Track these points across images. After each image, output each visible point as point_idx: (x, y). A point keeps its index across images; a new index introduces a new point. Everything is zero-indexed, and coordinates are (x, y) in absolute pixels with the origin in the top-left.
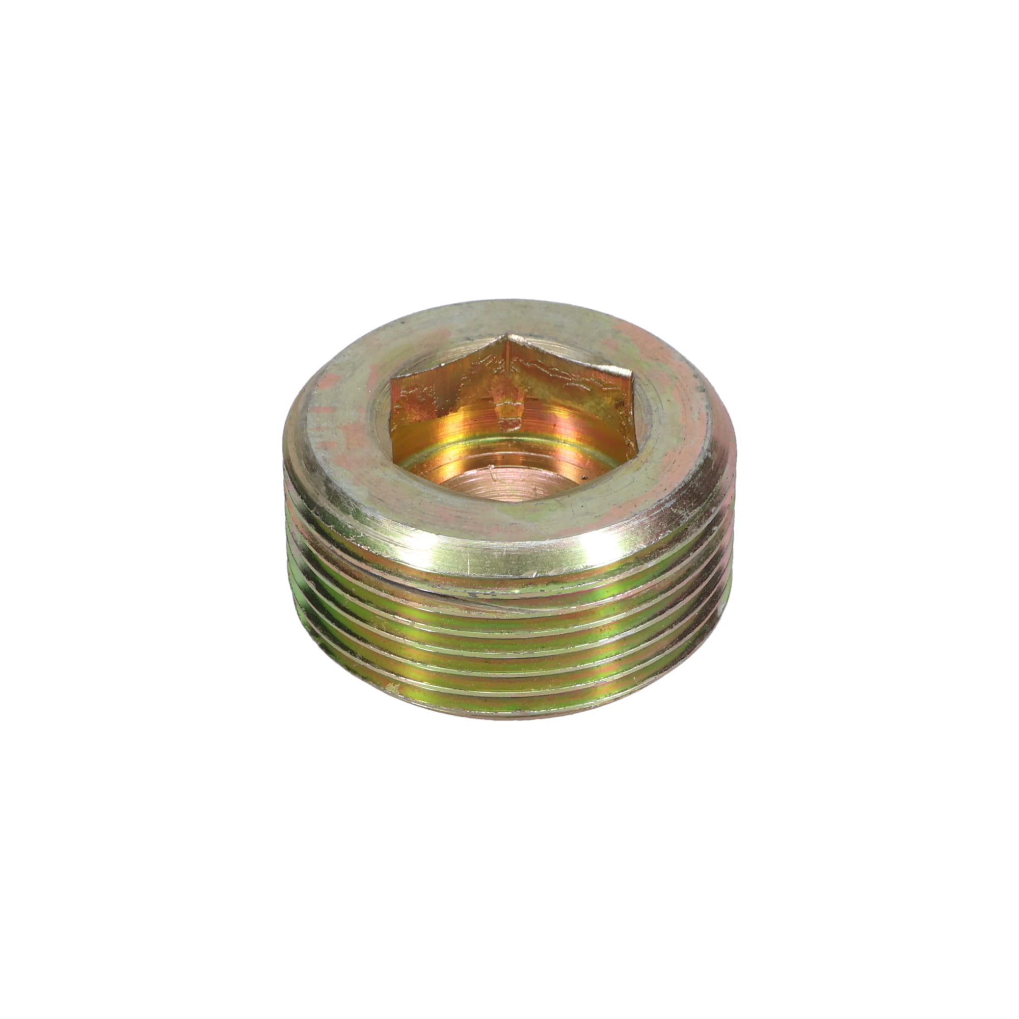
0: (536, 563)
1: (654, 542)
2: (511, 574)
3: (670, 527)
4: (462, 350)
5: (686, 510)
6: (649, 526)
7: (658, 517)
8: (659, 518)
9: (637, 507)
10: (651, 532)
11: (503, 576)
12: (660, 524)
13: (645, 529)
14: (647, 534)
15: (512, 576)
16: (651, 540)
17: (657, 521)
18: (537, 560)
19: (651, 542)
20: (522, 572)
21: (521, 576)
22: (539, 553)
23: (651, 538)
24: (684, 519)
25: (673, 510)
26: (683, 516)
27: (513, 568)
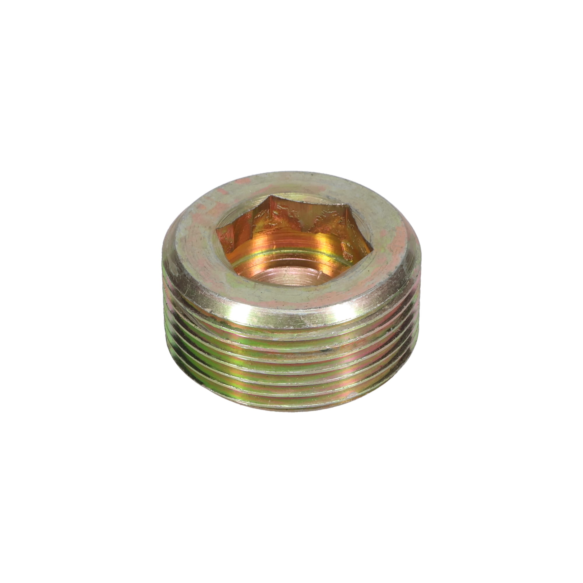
0: (214, 306)
1: (279, 328)
2: (201, 306)
3: (295, 325)
4: (320, 201)
5: (310, 322)
6: (281, 318)
7: (289, 316)
8: (290, 318)
9: (284, 307)
10: (281, 322)
11: (197, 304)
12: (289, 321)
13: (278, 319)
14: (278, 322)
15: (201, 307)
16: (278, 326)
17: (288, 318)
18: (215, 305)
19: (278, 327)
20: (206, 307)
21: (205, 309)
22: (217, 302)
23: (279, 325)
24: (306, 326)
25: (301, 318)
26: (307, 324)
27: (203, 303)
